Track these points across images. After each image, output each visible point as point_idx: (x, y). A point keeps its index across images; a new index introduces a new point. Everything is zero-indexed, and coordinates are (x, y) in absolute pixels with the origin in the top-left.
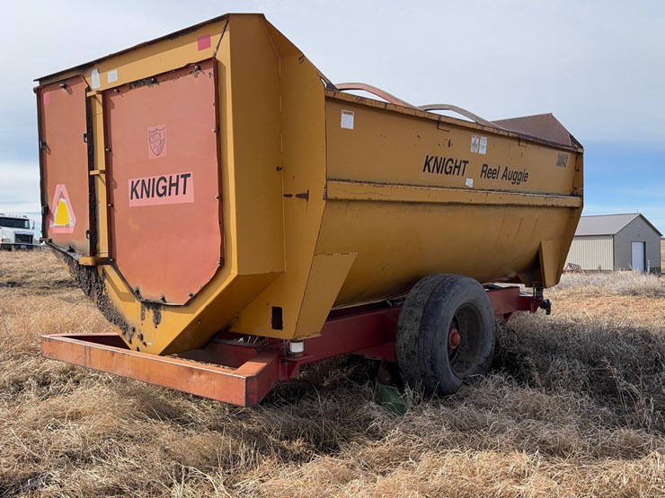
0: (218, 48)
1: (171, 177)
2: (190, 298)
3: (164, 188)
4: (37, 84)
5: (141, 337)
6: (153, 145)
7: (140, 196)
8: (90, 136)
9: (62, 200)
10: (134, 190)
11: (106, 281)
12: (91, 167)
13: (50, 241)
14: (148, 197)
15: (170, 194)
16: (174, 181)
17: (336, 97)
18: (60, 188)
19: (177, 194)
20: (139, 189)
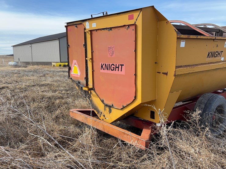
0: (136, 20)
1: (116, 65)
2: (122, 107)
3: (113, 68)
4: (66, 25)
5: (104, 116)
6: (109, 52)
7: (104, 69)
8: (85, 45)
9: (75, 65)
10: (102, 67)
11: (91, 95)
12: (86, 57)
13: (71, 78)
14: (107, 70)
15: (116, 70)
16: (117, 66)
17: (181, 37)
18: (75, 61)
19: (118, 71)
20: (104, 66)
